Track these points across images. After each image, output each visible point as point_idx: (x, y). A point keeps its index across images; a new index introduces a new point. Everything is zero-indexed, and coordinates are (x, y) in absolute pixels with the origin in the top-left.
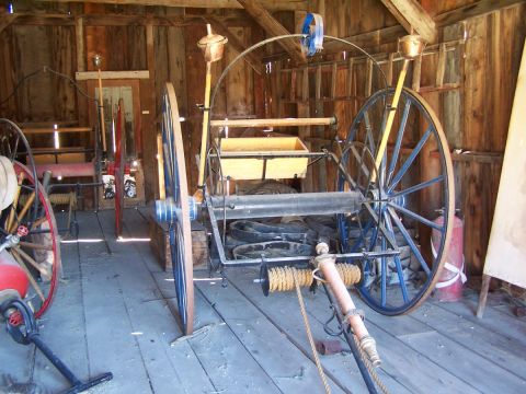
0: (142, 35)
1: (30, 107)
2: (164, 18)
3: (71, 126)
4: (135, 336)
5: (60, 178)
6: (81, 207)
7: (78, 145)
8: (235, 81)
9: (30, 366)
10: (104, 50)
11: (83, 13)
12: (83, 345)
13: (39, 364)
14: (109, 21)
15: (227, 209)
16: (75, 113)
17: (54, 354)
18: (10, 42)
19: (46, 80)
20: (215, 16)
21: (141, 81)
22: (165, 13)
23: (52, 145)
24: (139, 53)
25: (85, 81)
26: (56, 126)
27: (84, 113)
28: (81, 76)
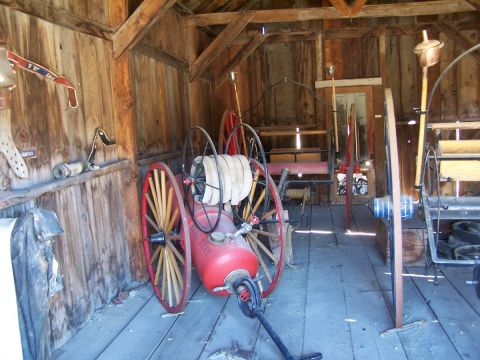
0: (375, 45)
1: (276, 113)
2: (397, 28)
3: (311, 129)
4: (349, 322)
5: (300, 175)
6: (318, 202)
7: (316, 146)
8: (467, 84)
9: (254, 338)
10: (341, 61)
11: (322, 28)
12: (301, 325)
13: (262, 337)
14: (345, 34)
15: (441, 209)
16: (314, 117)
17: (273, 329)
18: (261, 58)
19: (291, 89)
20: (447, 22)
21: (373, 87)
22: (397, 22)
23: (294, 146)
24: (372, 61)
25: (323, 90)
26: (298, 129)
27: (322, 118)
28: (320, 84)
